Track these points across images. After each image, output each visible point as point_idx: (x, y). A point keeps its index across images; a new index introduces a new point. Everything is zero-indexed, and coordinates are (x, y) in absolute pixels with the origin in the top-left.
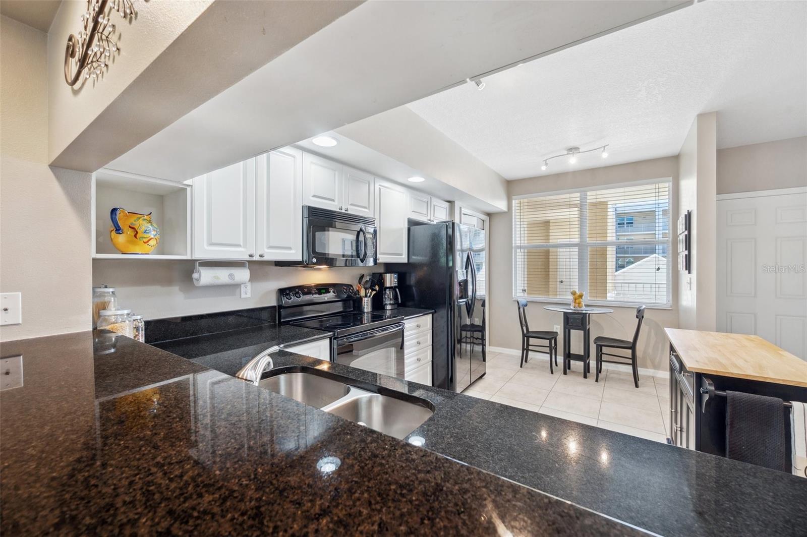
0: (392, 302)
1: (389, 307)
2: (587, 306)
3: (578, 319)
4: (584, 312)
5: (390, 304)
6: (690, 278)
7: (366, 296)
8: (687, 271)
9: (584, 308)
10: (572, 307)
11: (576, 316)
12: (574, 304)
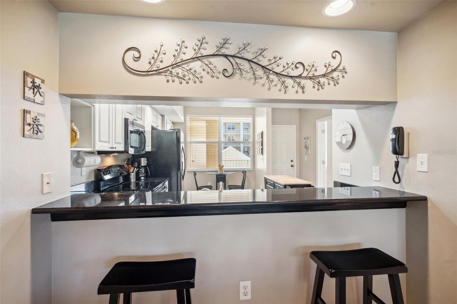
0: (144, 175)
1: (143, 178)
2: (225, 171)
3: (223, 177)
4: (224, 174)
5: (143, 176)
6: (263, 157)
7: (133, 172)
8: (262, 155)
9: (224, 172)
10: (219, 172)
11: (222, 176)
12: (220, 171)
